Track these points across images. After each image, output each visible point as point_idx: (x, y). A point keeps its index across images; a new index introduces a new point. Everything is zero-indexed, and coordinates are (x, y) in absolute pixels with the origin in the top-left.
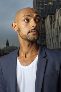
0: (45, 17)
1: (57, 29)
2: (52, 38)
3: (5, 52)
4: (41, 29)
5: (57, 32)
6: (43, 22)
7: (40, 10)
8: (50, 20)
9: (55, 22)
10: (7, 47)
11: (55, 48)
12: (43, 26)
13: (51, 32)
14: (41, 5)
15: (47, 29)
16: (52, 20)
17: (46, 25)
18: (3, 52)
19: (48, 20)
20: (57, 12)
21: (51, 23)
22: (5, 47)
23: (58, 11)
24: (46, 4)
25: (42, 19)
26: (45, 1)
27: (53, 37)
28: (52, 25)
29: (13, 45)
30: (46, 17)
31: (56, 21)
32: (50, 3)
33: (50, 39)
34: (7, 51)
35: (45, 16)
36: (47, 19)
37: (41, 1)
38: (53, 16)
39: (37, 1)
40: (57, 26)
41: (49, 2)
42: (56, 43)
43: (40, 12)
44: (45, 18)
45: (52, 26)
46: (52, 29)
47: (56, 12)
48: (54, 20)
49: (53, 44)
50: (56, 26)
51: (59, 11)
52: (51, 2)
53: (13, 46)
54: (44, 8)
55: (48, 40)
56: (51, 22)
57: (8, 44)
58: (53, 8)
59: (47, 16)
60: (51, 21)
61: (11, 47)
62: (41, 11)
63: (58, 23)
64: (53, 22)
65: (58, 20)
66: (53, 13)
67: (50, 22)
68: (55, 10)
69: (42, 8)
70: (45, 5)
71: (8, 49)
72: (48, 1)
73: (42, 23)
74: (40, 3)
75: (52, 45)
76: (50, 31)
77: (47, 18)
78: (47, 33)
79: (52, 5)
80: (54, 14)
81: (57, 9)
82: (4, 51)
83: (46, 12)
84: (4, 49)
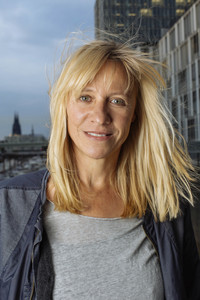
3: (9, 151)
10: (16, 135)
14: (118, 15)
18: (3, 150)
22: (10, 135)
23: (165, 33)
24: (134, 15)
26: (129, 5)
29: (33, 131)
32: (146, 11)
34: (15, 148)
37: (118, 4)
39: (107, 4)
41: (143, 7)
47: (160, 38)
51: (168, 34)
52: (146, 8)
53: (32, 135)
57: (17, 128)
58: (153, 26)
61: (26, 138)
68: (160, 31)
69: (122, 25)
70: (130, 15)
71: (19, 143)
72: (140, 5)
74: (114, 8)
79: (150, 18)
80: (156, 44)
81: (162, 30)
82: (6, 149)
84: (6, 141)
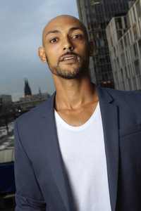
0: (104, 23)
1: (135, 45)
2: (126, 68)
3: (24, 108)
4: (99, 49)
5: (136, 53)
6: (103, 34)
7: (93, 7)
8: (117, 28)
9: (129, 31)
10: (28, 96)
11: (133, 89)
12: (102, 43)
13: (123, 55)
15: (113, 48)
16: (121, 27)
17: (109, 39)
19: (112, 29)
20: (132, 9)
21: (120, 34)
22: (23, 96)
23: (132, 5)
25: (100, 28)
27: (127, 65)
28: (123, 37)
29: (40, 91)
30: (108, 23)
31: (131, 28)
33: (122, 70)
34: (28, 106)
35: (106, 20)
36: (109, 27)
38: (122, 18)
40: (134, 41)
42: (134, 78)
43: (94, 11)
44: (105, 25)
45: (121, 41)
46: (123, 48)
47: (128, 9)
48: (126, 27)
49: (129, 80)
50: (132, 40)
51: (134, 5)
53: (40, 94)
54: (102, 2)
55: (116, 73)
56: (120, 32)
57: (28, 90)
59: (111, 19)
60: (119, 29)
61: (36, 97)
62: (96, 10)
63: (135, 33)
64: (125, 31)
65: (135, 26)
66: (124, 11)
67: (117, 32)
68: (127, 3)
69: (98, 3)
71: (31, 101)
73: (100, 35)
75: (127, 83)
76: (118, 53)
77: (110, 24)
78: (113, 57)
80: (125, 14)
81: (130, 3)
82: (22, 107)
83: (106, 11)
84: (21, 101)
